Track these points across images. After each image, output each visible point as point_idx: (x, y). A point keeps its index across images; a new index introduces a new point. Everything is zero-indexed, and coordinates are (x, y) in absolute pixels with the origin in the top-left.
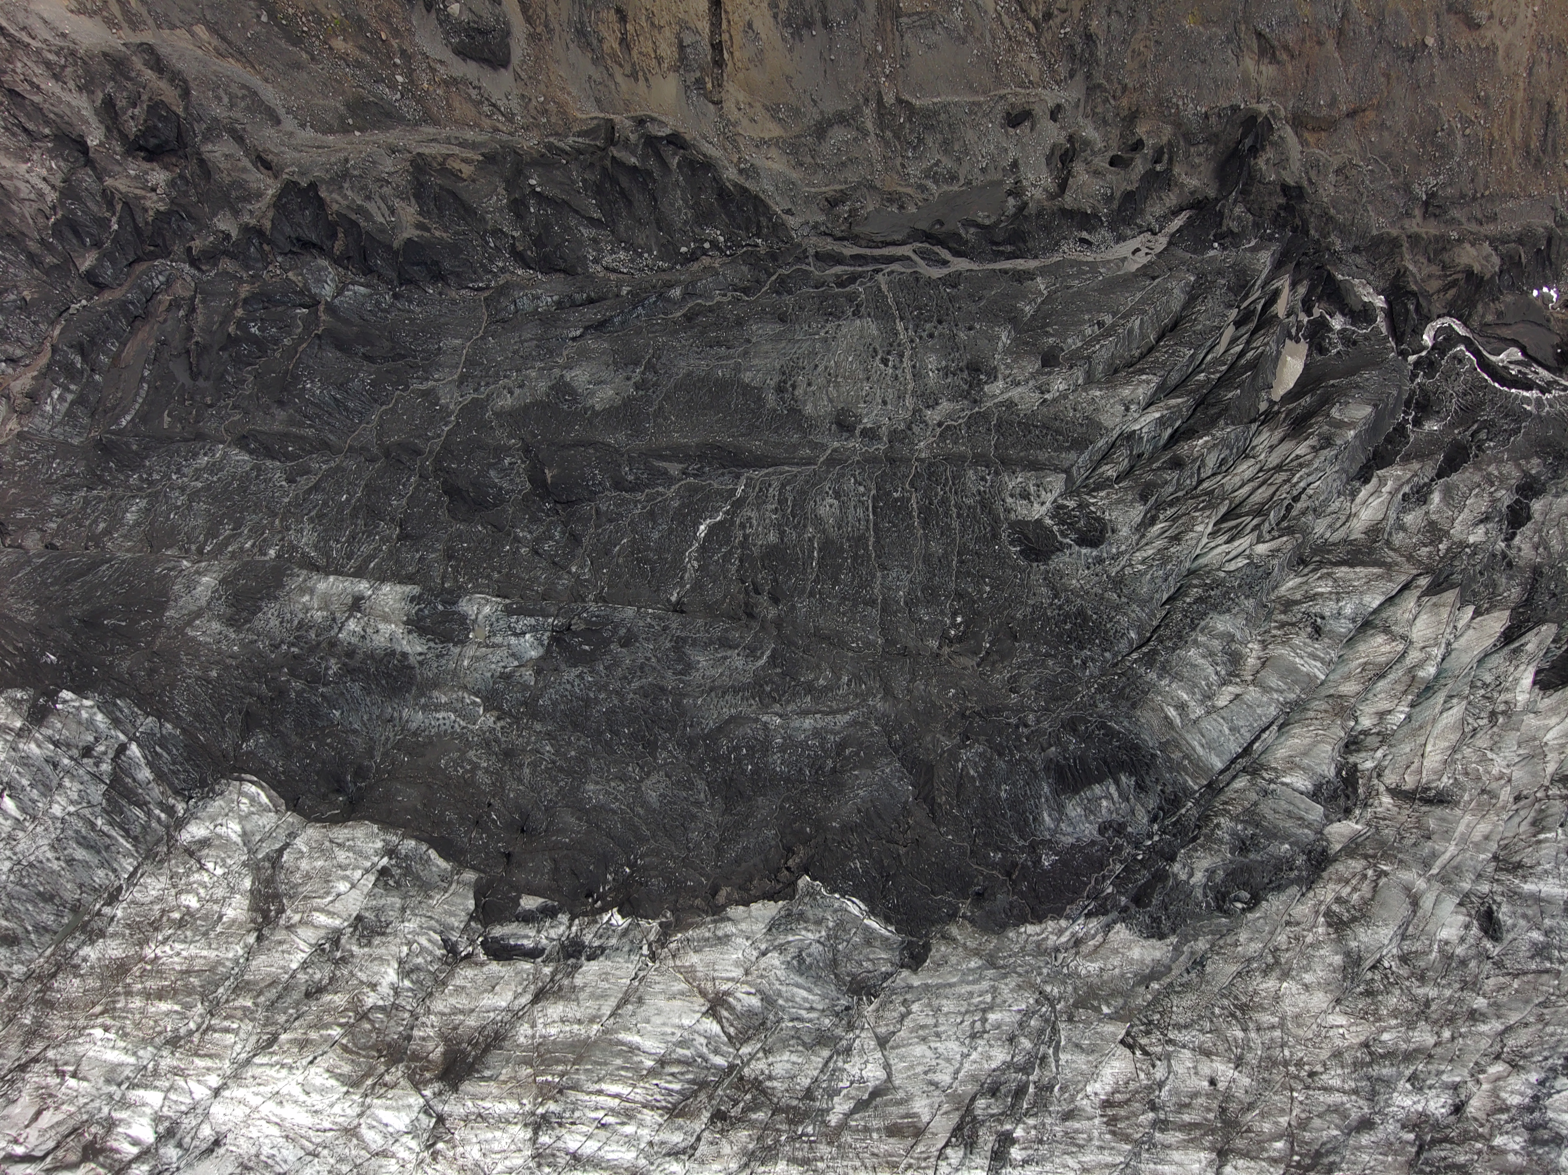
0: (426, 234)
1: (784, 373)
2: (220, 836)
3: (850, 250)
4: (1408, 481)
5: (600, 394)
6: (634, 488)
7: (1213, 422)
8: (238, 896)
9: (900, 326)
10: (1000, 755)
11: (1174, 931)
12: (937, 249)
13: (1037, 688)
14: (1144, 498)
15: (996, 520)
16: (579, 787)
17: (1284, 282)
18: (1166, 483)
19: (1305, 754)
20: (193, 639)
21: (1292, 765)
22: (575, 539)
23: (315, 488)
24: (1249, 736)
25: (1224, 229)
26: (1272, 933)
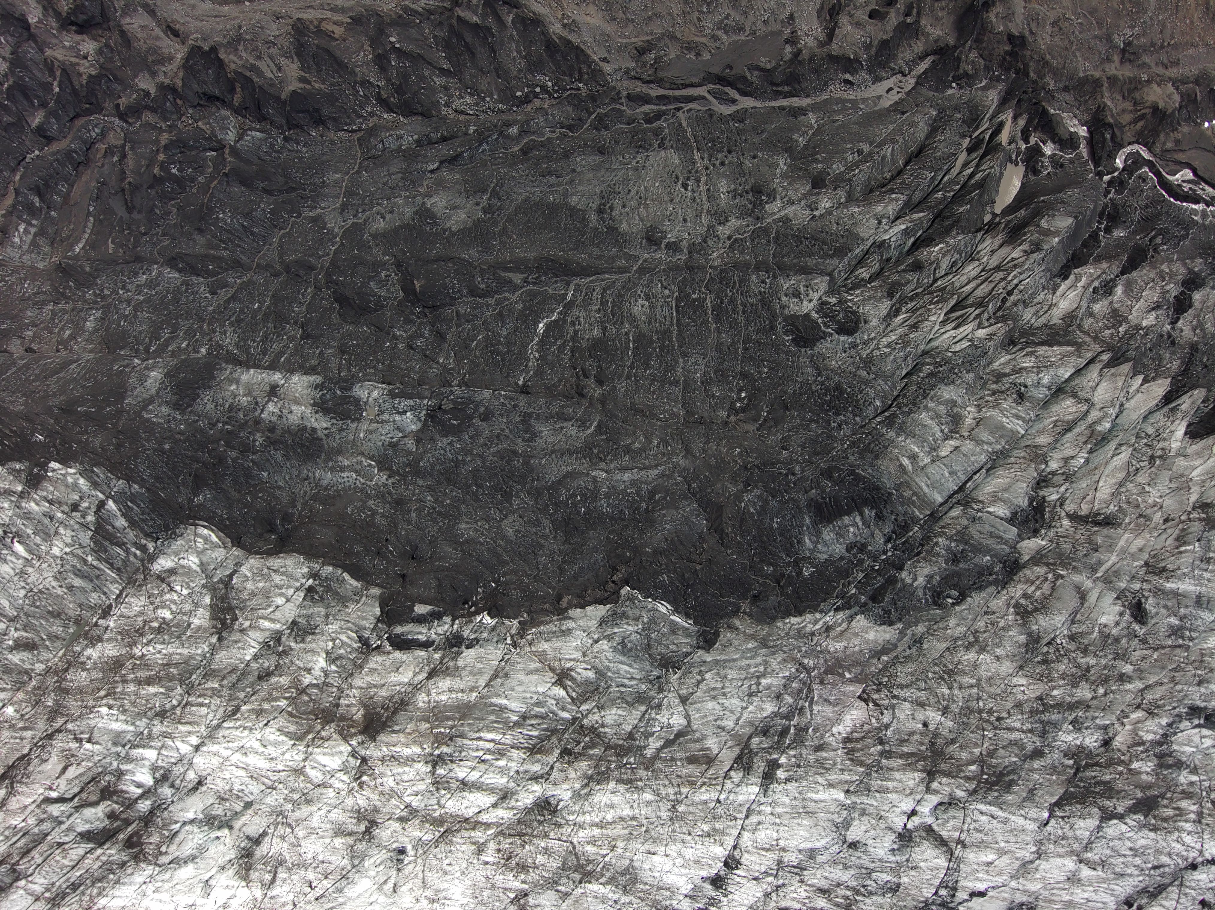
0: (308, 87)
1: (603, 198)
2: (183, 567)
3: (656, 92)
4: (1098, 278)
5: (455, 218)
6: (486, 294)
7: (946, 232)
8: (201, 610)
9: (697, 156)
10: (773, 497)
11: (900, 619)
12: (728, 90)
13: (803, 446)
14: (890, 295)
15: (773, 316)
16: (454, 526)
17: (1007, 116)
18: (908, 282)
19: (1006, 490)
20: (148, 420)
21: (995, 498)
22: (441, 336)
23: (233, 298)
24: (963, 478)
25: (961, 71)
26: (974, 620)
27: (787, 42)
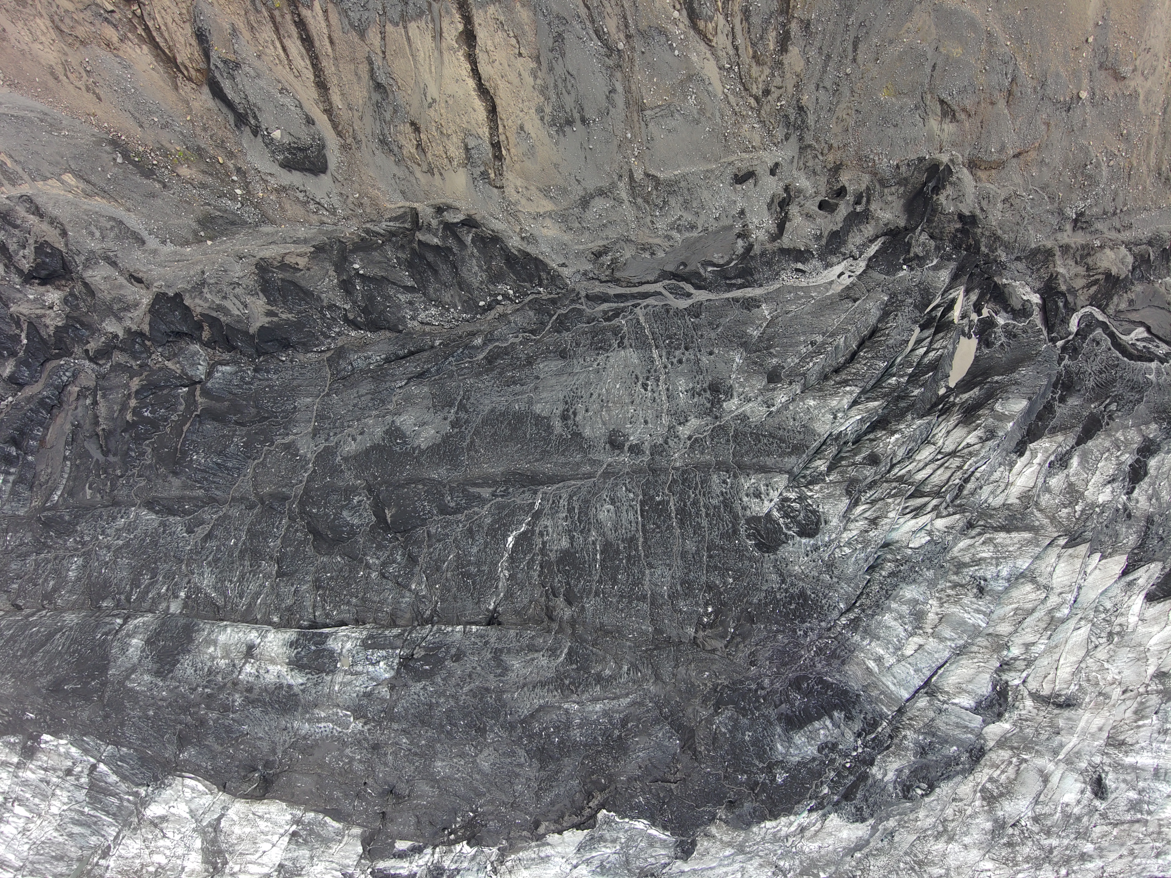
0: (275, 319)
1: (566, 403)
2: (173, 814)
3: (614, 290)
4: (1053, 452)
5: (424, 434)
6: (458, 510)
7: (901, 419)
8: (193, 853)
9: (655, 353)
10: (744, 715)
11: (872, 816)
12: (682, 284)
13: (771, 659)
14: (849, 493)
15: (736, 517)
16: (430, 765)
17: (959, 293)
18: (866, 478)
19: (970, 682)
20: (132, 690)
21: (960, 690)
22: (412, 560)
23: (209, 536)
24: (928, 674)
25: (912, 255)
26: (942, 810)
27: (739, 236)
